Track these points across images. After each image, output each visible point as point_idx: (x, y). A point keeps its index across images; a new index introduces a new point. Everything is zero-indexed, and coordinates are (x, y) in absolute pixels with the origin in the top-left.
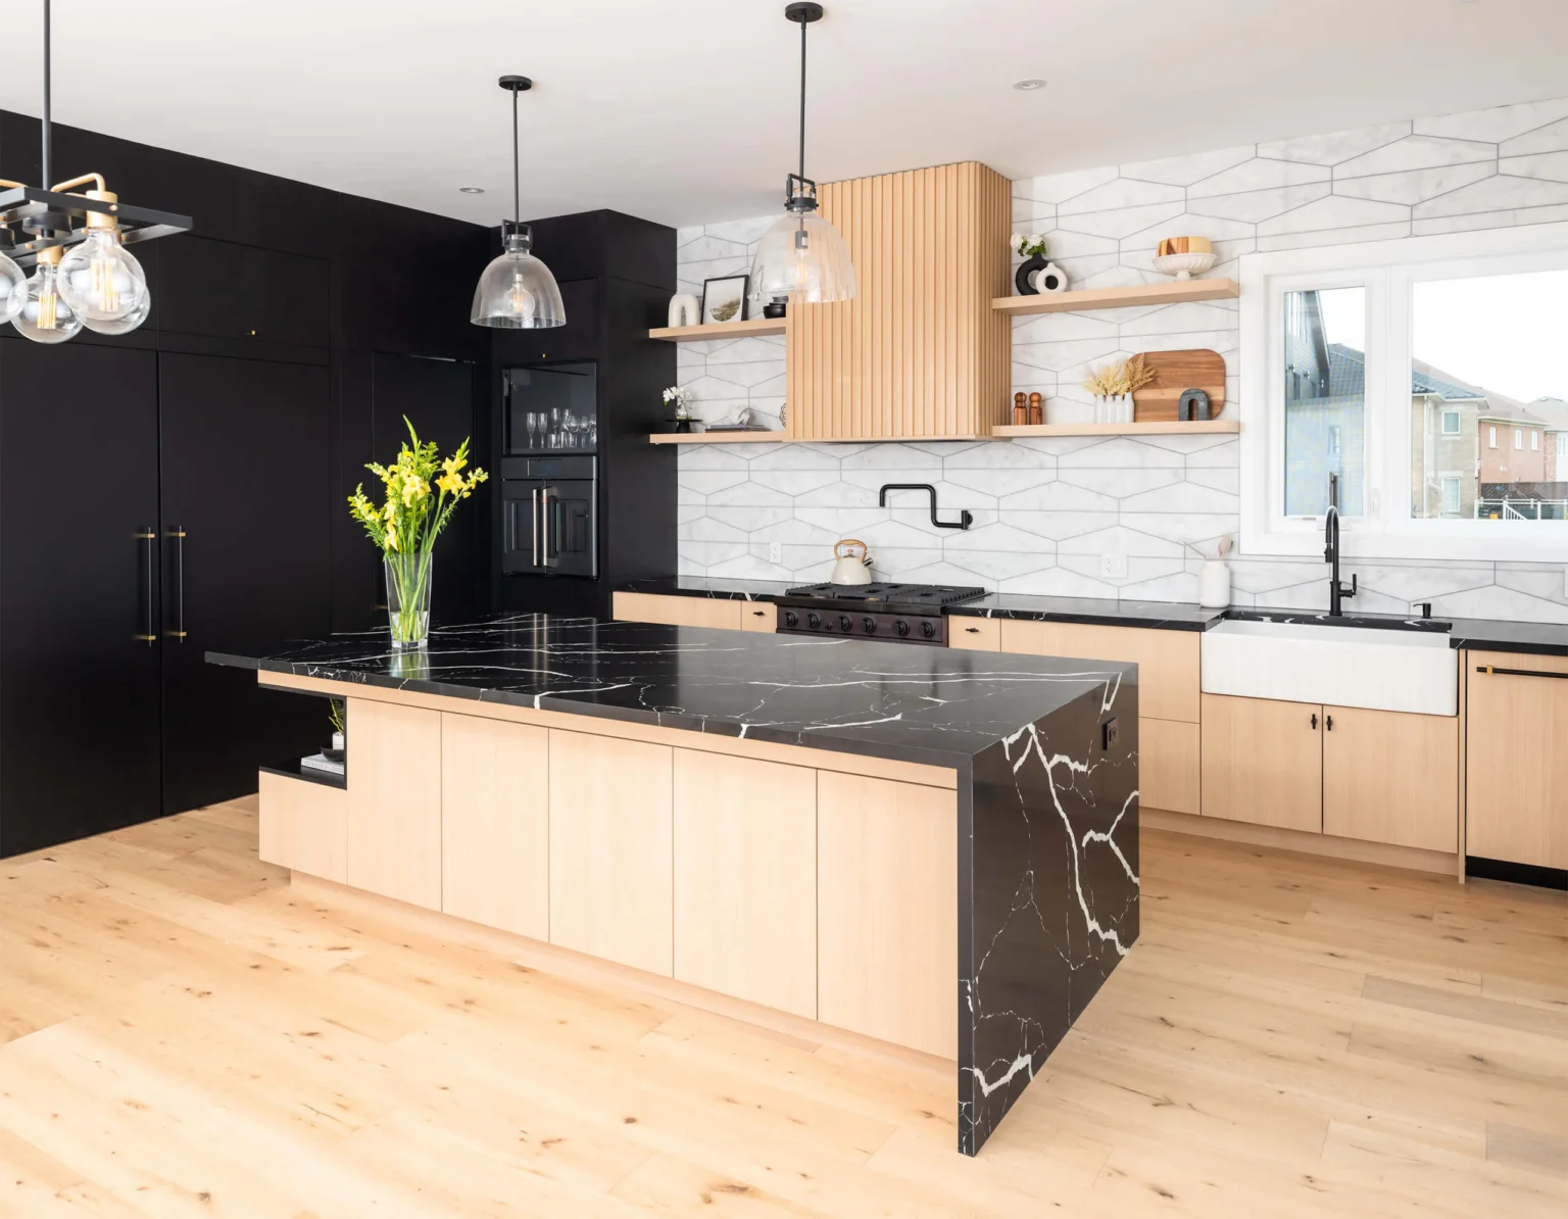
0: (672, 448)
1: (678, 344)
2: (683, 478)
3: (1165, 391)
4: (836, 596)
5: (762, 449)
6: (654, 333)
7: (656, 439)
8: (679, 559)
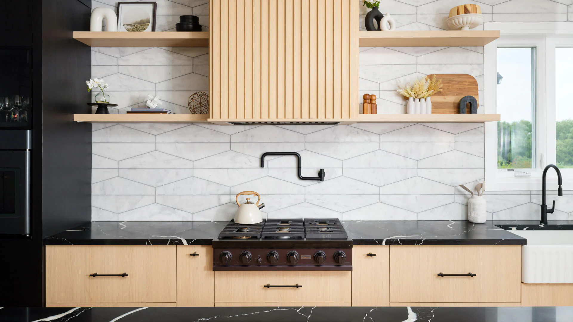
0: (87, 126)
1: (92, 48)
2: (95, 148)
3: (446, 97)
4: (263, 237)
5: (168, 128)
6: (78, 35)
7: (78, 118)
8: (92, 208)
